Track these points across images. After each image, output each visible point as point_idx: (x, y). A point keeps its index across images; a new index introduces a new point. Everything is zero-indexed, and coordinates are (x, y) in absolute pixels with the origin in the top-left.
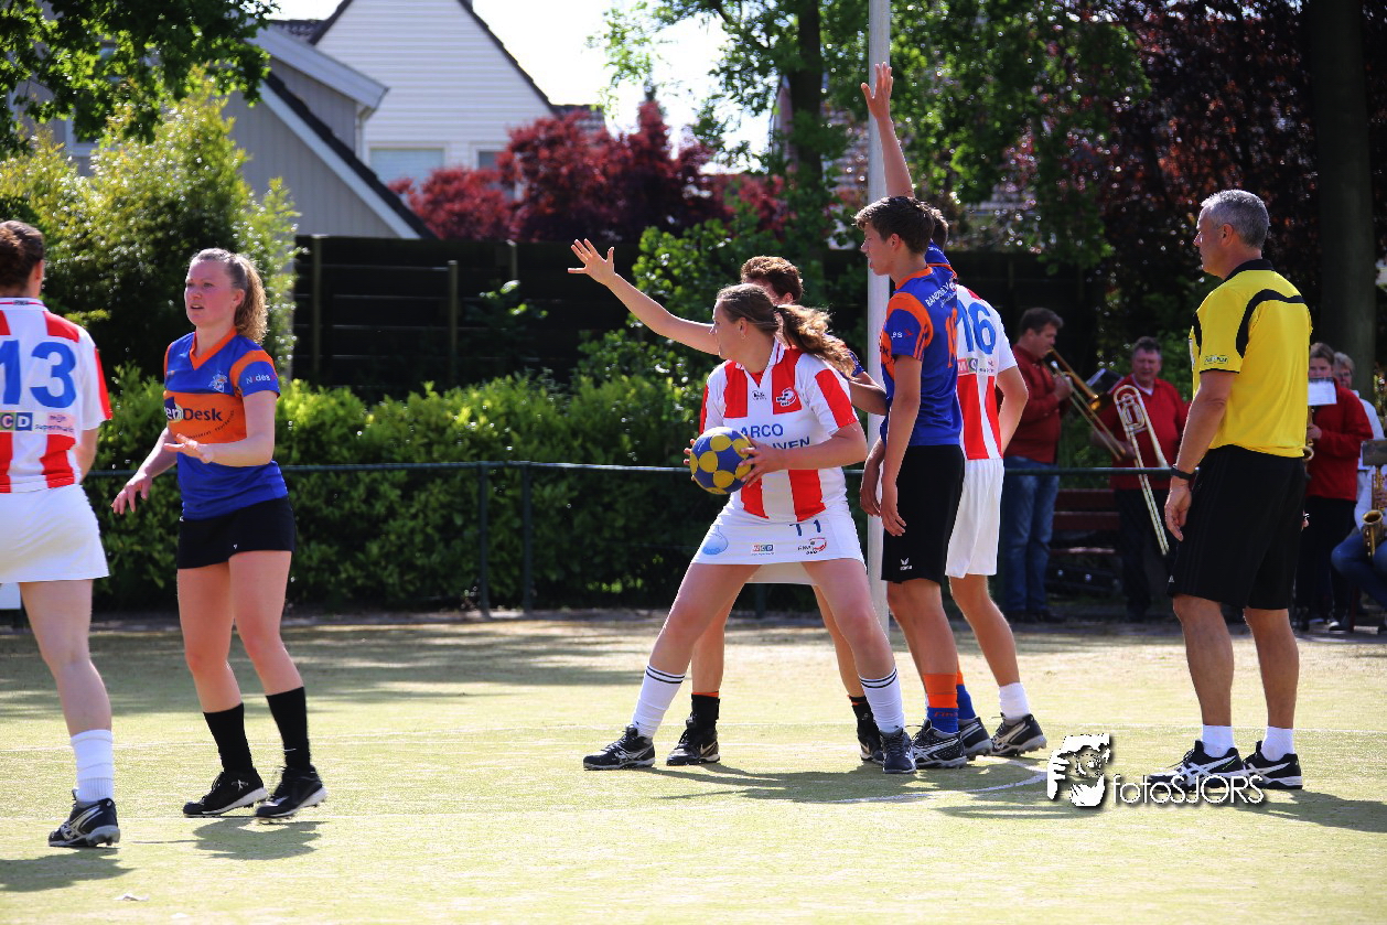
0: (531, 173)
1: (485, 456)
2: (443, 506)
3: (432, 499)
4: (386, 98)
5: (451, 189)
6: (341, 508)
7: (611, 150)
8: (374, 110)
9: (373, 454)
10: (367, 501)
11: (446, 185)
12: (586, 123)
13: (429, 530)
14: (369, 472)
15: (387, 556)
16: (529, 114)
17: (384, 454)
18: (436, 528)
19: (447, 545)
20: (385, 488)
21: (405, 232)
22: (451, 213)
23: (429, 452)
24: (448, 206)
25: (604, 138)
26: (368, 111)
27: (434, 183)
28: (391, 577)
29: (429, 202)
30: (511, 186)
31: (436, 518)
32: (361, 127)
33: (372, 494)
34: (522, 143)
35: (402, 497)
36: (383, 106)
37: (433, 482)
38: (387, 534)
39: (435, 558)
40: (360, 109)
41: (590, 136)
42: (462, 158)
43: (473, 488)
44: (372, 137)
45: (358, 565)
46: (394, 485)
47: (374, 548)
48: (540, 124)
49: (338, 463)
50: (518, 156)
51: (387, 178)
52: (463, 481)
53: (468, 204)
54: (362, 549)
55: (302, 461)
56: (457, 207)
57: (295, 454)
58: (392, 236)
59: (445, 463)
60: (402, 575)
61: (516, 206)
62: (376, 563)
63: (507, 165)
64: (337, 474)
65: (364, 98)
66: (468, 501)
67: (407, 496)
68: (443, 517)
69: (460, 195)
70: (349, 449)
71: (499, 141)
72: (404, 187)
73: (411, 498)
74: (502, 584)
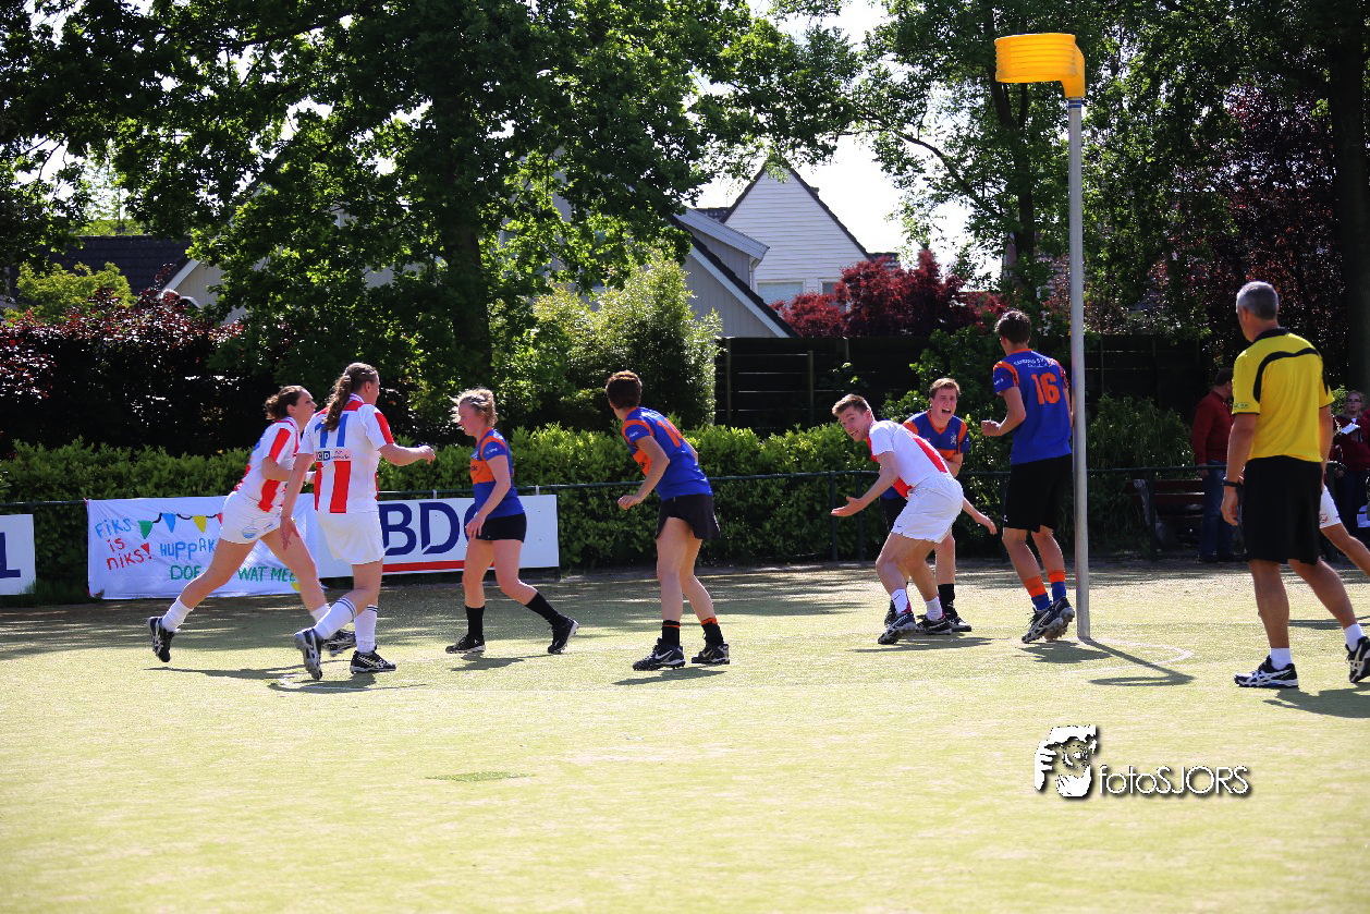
0: (855, 296)
1: (832, 467)
2: (808, 499)
3: (802, 495)
4: (767, 253)
5: (807, 306)
6: (747, 502)
7: (904, 280)
8: (761, 261)
9: (767, 469)
10: (762, 497)
11: (804, 304)
12: (888, 264)
13: (800, 513)
14: (763, 479)
15: (775, 530)
16: (853, 260)
17: (772, 468)
18: (805, 512)
19: (812, 523)
20: (773, 488)
21: (781, 334)
22: (807, 321)
23: (799, 467)
24: (806, 317)
25: (900, 273)
26: (757, 261)
27: (797, 303)
28: (779, 542)
29: (796, 315)
30: (844, 303)
31: (804, 506)
32: (752, 271)
33: (766, 492)
34: (850, 278)
35: (784, 494)
36: (765, 258)
37: (802, 484)
38: (776, 516)
39: (804, 531)
40: (751, 260)
41: (891, 273)
42: (814, 288)
43: (826, 487)
44: (759, 277)
45: (758, 536)
46: (778, 487)
47: (768, 526)
48: (860, 265)
49: (744, 474)
50: (848, 285)
51: (768, 301)
52: (820, 483)
53: (818, 315)
54: (761, 527)
55: (723, 473)
56: (811, 317)
57: (718, 469)
58: (773, 336)
59: (809, 473)
60: (784, 541)
61: (847, 316)
62: (769, 535)
63: (840, 291)
64: (744, 481)
65: (754, 254)
66: (824, 496)
67: (786, 494)
68: (808, 505)
69: (812, 310)
70: (751, 466)
71: (836, 276)
72: (780, 306)
73: (790, 495)
74: (845, 545)
